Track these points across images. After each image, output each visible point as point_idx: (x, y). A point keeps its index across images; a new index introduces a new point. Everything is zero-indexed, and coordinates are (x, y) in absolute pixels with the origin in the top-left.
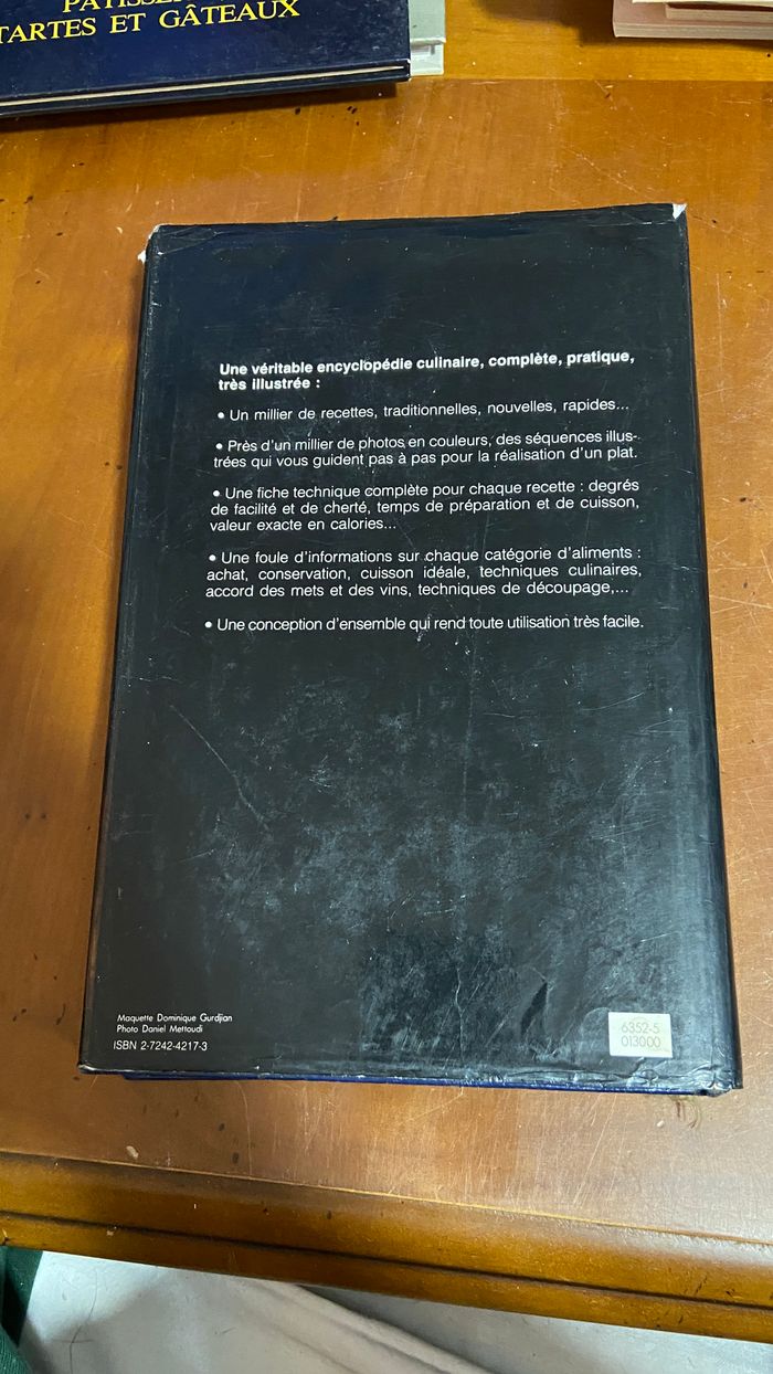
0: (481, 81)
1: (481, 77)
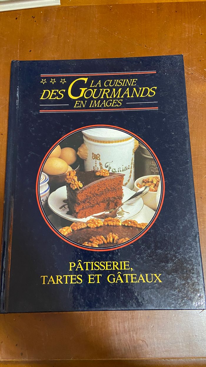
0: (72, 6)
1: (72, 5)
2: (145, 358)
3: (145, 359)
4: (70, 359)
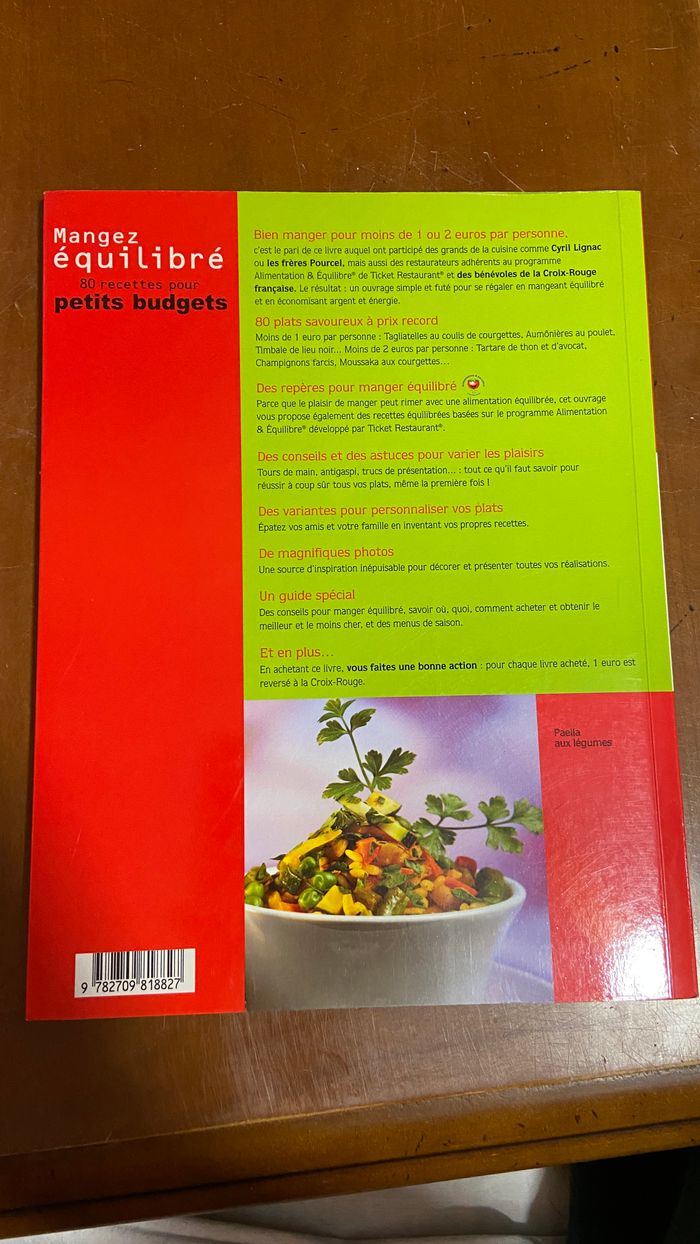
2: (340, 1107)
3: (342, 1110)
4: (105, 1139)
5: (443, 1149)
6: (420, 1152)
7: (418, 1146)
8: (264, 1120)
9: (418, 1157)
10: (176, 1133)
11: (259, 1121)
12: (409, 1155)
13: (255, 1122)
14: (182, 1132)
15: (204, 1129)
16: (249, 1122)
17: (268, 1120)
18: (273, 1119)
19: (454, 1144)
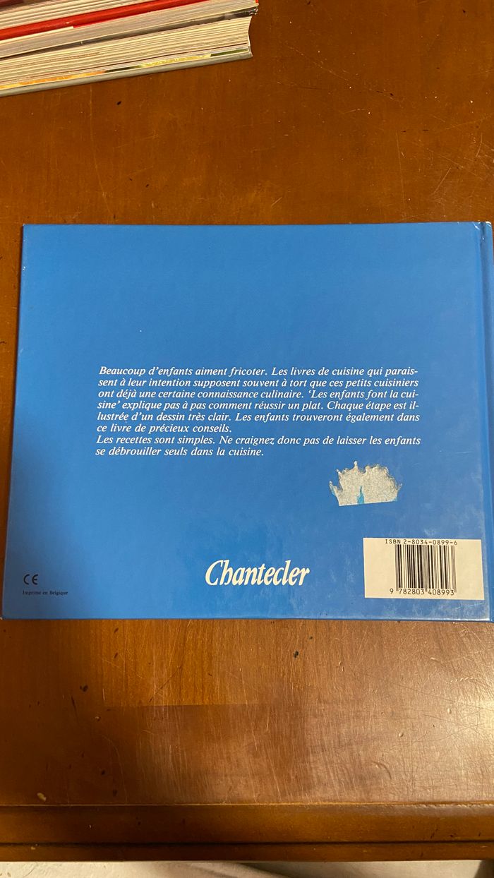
2: (383, 801)
3: (385, 803)
5: (449, 838)
6: (433, 839)
7: (433, 834)
8: (331, 803)
9: (430, 842)
10: (271, 804)
11: (327, 803)
12: (425, 840)
13: (325, 803)
14: (274, 804)
15: (289, 804)
16: (320, 803)
17: (334, 804)
18: (337, 803)
19: (457, 836)
